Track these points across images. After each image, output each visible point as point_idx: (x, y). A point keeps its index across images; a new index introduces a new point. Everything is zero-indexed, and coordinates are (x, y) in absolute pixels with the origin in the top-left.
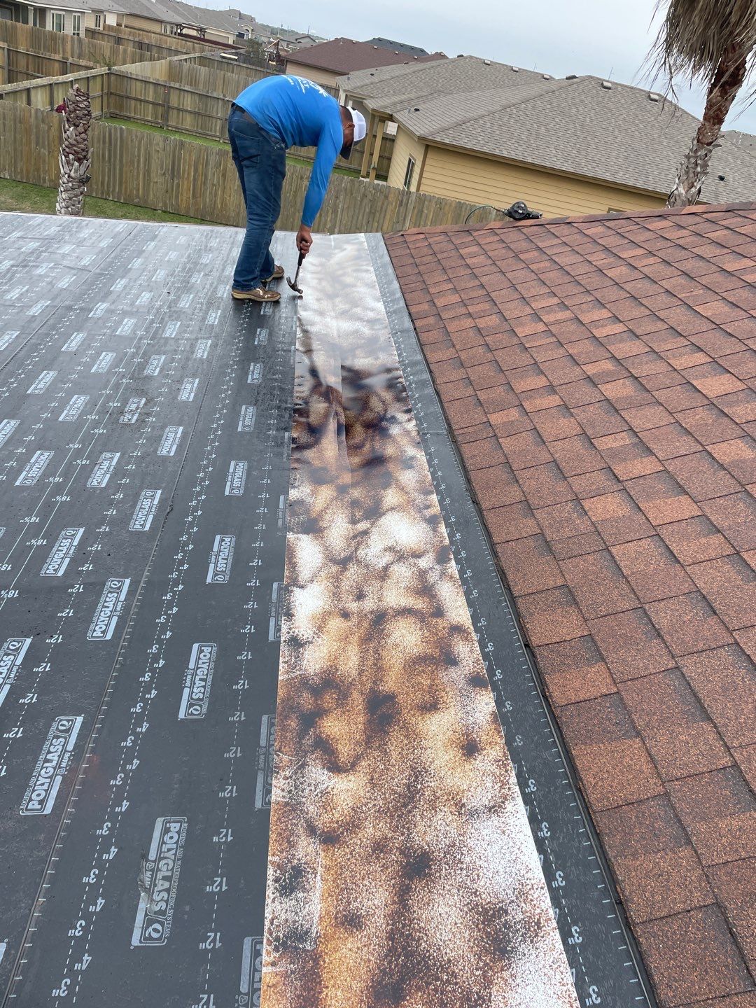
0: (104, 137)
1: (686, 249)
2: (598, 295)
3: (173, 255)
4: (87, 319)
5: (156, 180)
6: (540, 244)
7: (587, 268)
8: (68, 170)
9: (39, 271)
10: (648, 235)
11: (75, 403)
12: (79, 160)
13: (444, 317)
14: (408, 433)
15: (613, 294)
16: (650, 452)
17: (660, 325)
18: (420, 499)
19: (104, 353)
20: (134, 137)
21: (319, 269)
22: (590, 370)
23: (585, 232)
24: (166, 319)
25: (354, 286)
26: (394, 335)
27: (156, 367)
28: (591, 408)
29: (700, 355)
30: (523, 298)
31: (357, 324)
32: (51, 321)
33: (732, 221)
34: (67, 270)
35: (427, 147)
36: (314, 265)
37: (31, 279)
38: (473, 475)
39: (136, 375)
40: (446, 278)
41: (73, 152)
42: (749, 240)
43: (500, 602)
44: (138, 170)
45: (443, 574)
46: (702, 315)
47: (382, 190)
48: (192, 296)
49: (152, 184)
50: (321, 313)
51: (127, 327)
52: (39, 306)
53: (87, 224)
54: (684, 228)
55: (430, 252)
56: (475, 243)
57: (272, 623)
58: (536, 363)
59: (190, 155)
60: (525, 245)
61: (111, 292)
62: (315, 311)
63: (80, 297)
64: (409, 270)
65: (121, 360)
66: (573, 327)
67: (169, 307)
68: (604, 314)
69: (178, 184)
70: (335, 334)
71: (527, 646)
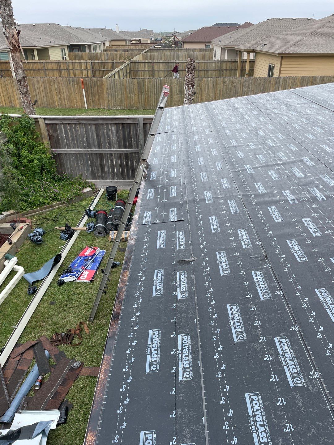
8: (188, 91)
35: (282, 57)
41: (190, 84)
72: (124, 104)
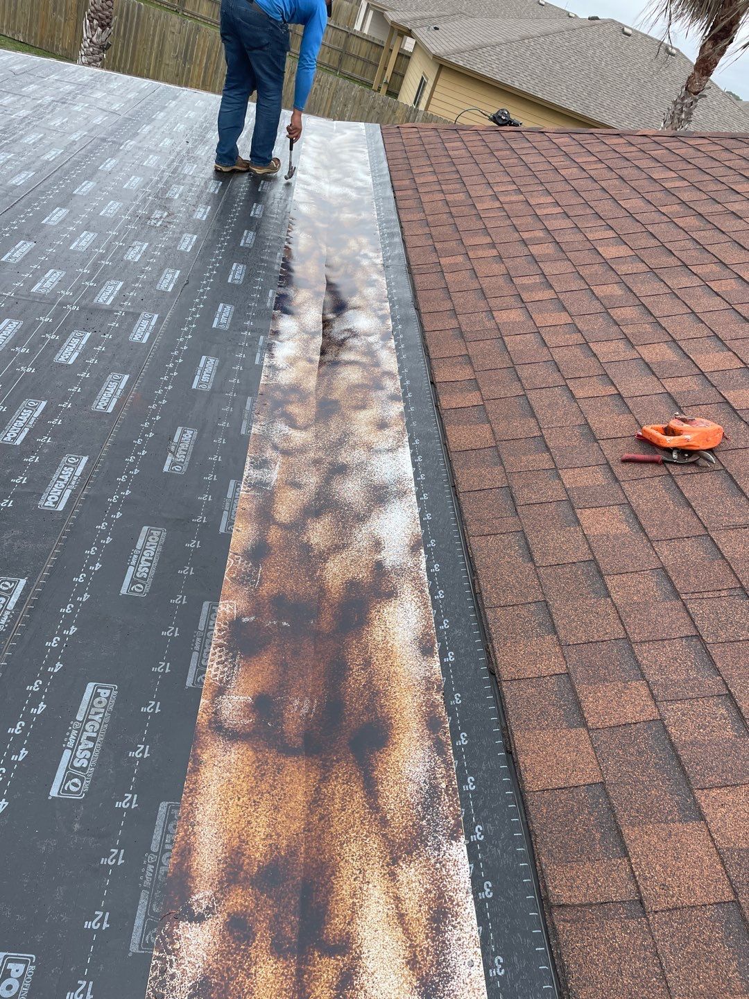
0: (122, 11)
1: (628, 160)
2: (548, 186)
3: (192, 114)
4: (118, 150)
5: (167, 62)
6: (514, 146)
7: (546, 166)
8: (91, 35)
9: (76, 108)
10: (604, 147)
11: (111, 206)
12: (102, 26)
13: (420, 190)
14: (376, 265)
15: (561, 186)
16: (551, 287)
17: (589, 211)
18: (376, 305)
19: (133, 177)
20: (151, 15)
21: (320, 145)
22: (525, 236)
23: (554, 141)
24: (185, 161)
25: (350, 162)
26: (376, 200)
27: (176, 193)
28: (518, 259)
29: (611, 232)
30: (489, 183)
31: (347, 189)
32: (89, 147)
33: (673, 145)
34: (100, 111)
35: (441, 66)
36: (315, 141)
37: (70, 113)
38: (419, 293)
39: (160, 195)
40: (429, 163)
41: (98, 18)
42: (679, 158)
43: (420, 361)
44: (151, 49)
45: (384, 346)
46: (622, 207)
47: (390, 105)
48: (207, 148)
49: (163, 66)
50: (317, 178)
51: (152, 161)
52: (78, 134)
53: (116, 79)
54: (633, 145)
55: (420, 143)
56: (460, 139)
57: (258, 355)
58: (486, 228)
59: (204, 42)
60: (501, 145)
61: (138, 134)
62: (312, 175)
63: (112, 133)
64: (398, 154)
65: (148, 184)
66: (522, 207)
67: (188, 152)
68: (549, 199)
69: (189, 69)
70: (327, 195)
71: (432, 383)
72: (36, 34)
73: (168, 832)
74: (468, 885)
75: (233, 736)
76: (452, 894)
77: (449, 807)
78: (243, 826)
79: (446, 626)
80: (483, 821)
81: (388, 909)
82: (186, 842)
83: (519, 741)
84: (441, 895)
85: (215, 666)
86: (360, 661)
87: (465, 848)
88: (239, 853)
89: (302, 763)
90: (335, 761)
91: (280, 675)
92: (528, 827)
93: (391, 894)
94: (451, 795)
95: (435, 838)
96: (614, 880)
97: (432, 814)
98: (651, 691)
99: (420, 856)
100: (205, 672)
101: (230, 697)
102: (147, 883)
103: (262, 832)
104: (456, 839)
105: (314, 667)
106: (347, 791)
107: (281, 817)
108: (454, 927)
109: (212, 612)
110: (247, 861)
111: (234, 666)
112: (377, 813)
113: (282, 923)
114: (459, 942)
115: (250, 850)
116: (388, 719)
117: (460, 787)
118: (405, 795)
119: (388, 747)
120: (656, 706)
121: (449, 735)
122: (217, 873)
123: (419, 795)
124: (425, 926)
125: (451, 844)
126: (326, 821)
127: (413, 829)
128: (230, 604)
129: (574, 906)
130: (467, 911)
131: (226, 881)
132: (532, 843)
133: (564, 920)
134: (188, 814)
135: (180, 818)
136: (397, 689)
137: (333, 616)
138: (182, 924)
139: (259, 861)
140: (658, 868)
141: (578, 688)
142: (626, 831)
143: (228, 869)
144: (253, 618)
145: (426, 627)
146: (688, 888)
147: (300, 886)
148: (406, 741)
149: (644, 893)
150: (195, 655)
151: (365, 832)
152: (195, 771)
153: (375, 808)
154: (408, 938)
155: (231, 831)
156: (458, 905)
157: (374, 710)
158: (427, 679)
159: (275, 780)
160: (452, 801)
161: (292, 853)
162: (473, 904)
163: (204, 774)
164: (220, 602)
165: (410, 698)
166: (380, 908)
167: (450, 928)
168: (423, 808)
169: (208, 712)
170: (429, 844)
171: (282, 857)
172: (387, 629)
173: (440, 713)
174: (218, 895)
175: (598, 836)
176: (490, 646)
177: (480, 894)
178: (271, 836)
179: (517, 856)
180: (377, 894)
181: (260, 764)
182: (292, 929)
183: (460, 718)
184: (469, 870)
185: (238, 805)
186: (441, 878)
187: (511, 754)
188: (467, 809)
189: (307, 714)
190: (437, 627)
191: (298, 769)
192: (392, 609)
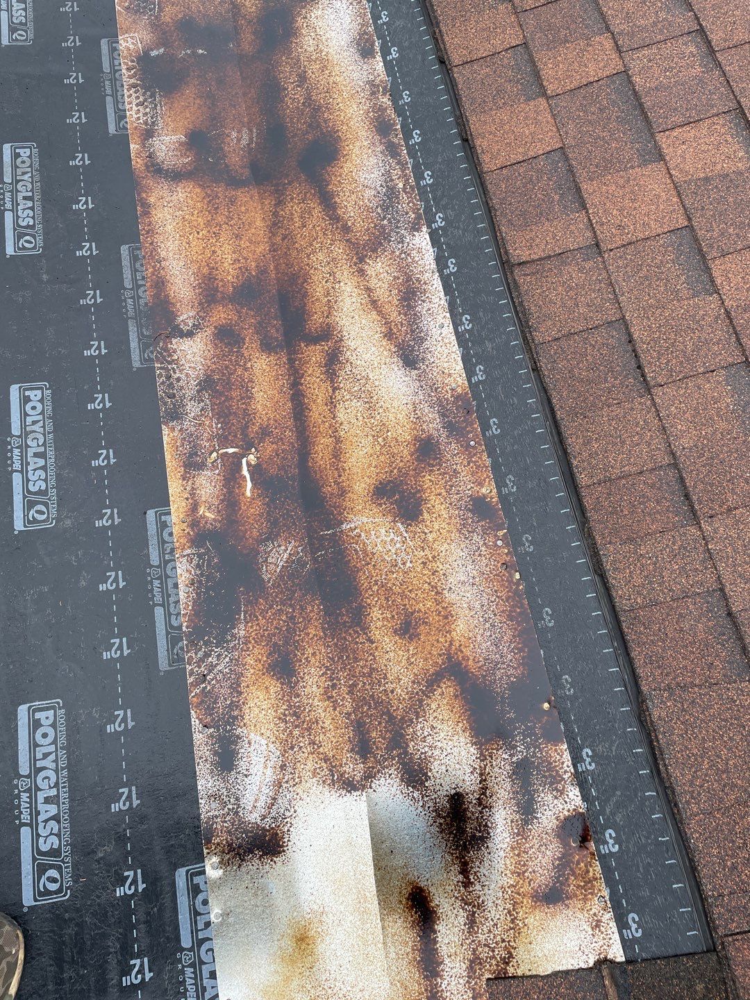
73: (136, 270)
74: (434, 266)
75: (176, 176)
76: (418, 276)
77: (408, 204)
78: (209, 255)
79: (385, 19)
80: (443, 209)
81: (362, 299)
82: (157, 276)
83: (475, 125)
84: (409, 279)
85: (135, 108)
86: (294, 78)
87: (427, 236)
88: (212, 278)
89: (255, 192)
90: (287, 184)
91: (209, 108)
92: (488, 204)
93: (362, 287)
94: (409, 192)
95: (398, 233)
96: (572, 232)
97: (392, 213)
98: (616, 43)
99: (385, 251)
100: (125, 117)
101: (162, 138)
102: (131, 313)
103: (229, 258)
104: (418, 230)
105: (245, 94)
106: (305, 209)
107: (244, 243)
108: (424, 301)
109: (113, 50)
110: (221, 283)
111: (156, 106)
112: (338, 222)
113: (266, 327)
114: (429, 312)
115: (221, 274)
116: (335, 133)
117: (418, 184)
118: (363, 202)
119: (339, 160)
120: (621, 57)
121: (401, 136)
122: (195, 297)
123: (377, 199)
124: (397, 306)
125: (414, 235)
126: (289, 241)
127: (375, 229)
128: (132, 38)
129: (533, 261)
130: (434, 287)
131: (206, 302)
132: (492, 218)
133: (525, 275)
134: (152, 252)
135: (144, 257)
136: (339, 100)
137: (254, 33)
138: (174, 341)
139: (233, 282)
140: (615, 212)
141: (537, 57)
142: (584, 186)
143: (204, 293)
144: (162, 50)
145: (363, 25)
146: (644, 224)
147: (276, 297)
148: (356, 151)
149: (601, 236)
150: (109, 100)
151: (329, 242)
152: (145, 214)
153: (335, 219)
154: (382, 317)
155: (198, 262)
156: (425, 283)
157: (319, 126)
158: (371, 83)
159: (230, 212)
160: (411, 197)
161: (263, 271)
162: (439, 280)
163: (156, 215)
164: (120, 38)
165: (355, 106)
166: (354, 300)
167: (420, 302)
168: (383, 210)
169: (141, 157)
170: (392, 239)
171: (254, 276)
172: (318, 36)
173: (390, 116)
174: (202, 314)
175: (557, 197)
176: (437, 31)
177: (445, 271)
178: (239, 260)
179: (478, 232)
180: (349, 290)
181: (211, 199)
182: (277, 331)
183: (412, 116)
184: (433, 253)
185: (198, 239)
186: (407, 265)
187: (467, 141)
188: (427, 201)
189: (248, 145)
190: (375, 22)
191: (251, 198)
192: (320, 13)
